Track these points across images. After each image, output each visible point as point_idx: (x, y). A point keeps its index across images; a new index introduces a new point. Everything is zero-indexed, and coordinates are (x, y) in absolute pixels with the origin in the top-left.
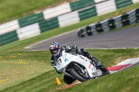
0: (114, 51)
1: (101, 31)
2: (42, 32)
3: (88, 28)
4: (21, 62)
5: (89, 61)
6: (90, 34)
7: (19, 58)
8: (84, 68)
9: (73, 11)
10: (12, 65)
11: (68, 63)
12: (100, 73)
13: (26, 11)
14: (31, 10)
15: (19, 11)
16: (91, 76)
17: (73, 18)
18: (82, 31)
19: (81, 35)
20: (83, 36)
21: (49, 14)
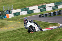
0: (49, 23)
1: (46, 16)
2: (28, 14)
3: (43, 15)
4: (19, 22)
5: (37, 26)
6: (43, 17)
7: (19, 21)
8: (35, 28)
9: (39, 8)
10: (16, 23)
11: (30, 25)
12: (40, 30)
13: (24, 6)
14: (25, 6)
15: (22, 6)
16: (37, 31)
17: (38, 11)
18: (40, 15)
19: (40, 16)
20: (41, 17)
21: (31, 8)
